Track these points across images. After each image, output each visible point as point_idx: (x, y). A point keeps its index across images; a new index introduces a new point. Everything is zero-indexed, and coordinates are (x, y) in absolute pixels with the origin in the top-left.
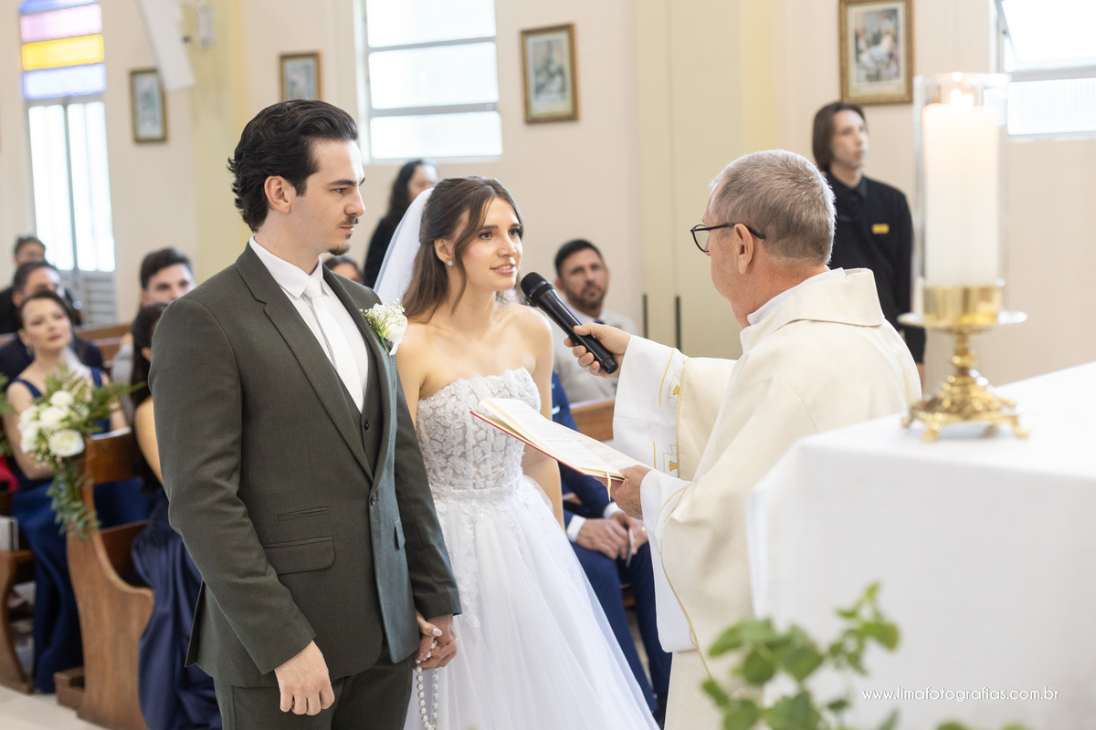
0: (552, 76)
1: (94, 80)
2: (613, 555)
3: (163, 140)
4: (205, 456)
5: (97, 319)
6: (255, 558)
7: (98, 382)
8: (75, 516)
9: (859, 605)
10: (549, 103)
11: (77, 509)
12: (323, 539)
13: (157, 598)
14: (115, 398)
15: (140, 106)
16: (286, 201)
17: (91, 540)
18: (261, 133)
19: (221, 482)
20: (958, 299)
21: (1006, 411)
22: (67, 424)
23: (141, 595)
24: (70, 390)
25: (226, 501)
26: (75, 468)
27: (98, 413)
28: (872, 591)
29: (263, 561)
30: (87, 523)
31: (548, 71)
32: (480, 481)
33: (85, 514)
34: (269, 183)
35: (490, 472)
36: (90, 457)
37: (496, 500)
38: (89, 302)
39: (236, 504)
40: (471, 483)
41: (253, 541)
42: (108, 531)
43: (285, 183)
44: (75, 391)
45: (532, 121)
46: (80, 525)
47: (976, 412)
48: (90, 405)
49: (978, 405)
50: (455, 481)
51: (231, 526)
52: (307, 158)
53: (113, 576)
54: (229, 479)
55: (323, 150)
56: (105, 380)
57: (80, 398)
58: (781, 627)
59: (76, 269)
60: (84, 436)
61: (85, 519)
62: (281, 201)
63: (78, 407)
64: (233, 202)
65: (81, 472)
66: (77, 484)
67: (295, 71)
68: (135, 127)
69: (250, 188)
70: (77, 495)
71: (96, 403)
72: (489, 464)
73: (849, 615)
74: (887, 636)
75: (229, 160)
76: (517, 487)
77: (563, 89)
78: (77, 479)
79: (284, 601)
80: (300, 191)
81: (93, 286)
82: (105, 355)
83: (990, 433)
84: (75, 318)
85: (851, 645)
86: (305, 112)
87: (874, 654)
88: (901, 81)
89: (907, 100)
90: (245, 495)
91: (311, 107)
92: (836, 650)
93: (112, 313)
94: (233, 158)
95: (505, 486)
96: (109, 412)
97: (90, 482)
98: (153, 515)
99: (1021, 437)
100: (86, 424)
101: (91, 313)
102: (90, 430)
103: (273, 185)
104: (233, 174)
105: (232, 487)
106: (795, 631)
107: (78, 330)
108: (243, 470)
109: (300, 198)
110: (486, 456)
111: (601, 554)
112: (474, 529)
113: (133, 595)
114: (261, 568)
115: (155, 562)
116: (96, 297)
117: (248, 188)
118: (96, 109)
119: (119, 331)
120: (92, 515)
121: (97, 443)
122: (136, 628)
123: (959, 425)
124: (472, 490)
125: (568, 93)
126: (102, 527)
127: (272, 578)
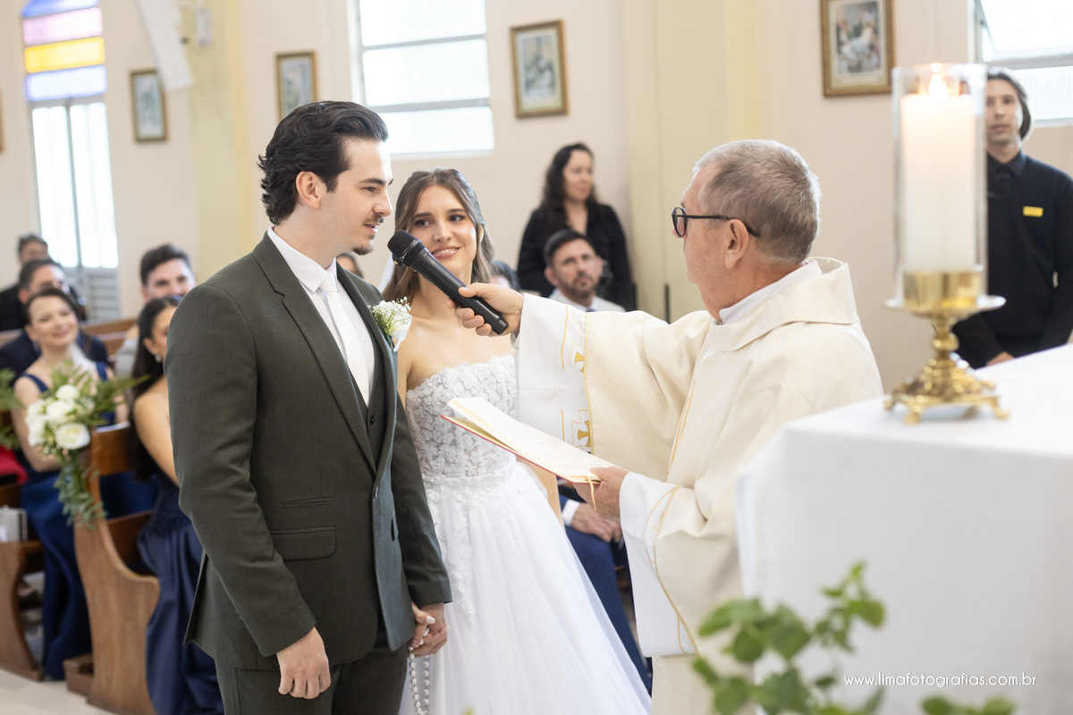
0: (541, 71)
1: (95, 81)
2: (607, 538)
3: (163, 139)
4: (221, 441)
5: (101, 315)
6: (262, 543)
7: (103, 376)
8: (82, 507)
9: (845, 584)
10: (539, 98)
11: (84, 501)
12: (326, 528)
13: (163, 586)
14: (119, 391)
15: (140, 106)
16: (317, 197)
17: (98, 529)
18: (295, 130)
19: (235, 467)
20: (938, 284)
21: (986, 393)
22: (73, 417)
23: (146, 583)
24: (76, 384)
25: (239, 486)
26: (81, 460)
27: (103, 407)
28: (858, 570)
29: (271, 547)
30: (93, 514)
31: (538, 66)
32: (472, 468)
33: (92, 505)
34: (301, 179)
35: (481, 458)
36: (96, 449)
37: (489, 487)
38: (93, 298)
39: (249, 490)
40: (463, 470)
41: (262, 526)
42: (114, 521)
43: (316, 179)
44: (81, 384)
45: (523, 115)
46: (87, 516)
47: (957, 395)
48: (95, 399)
49: (959, 388)
50: (448, 469)
51: (243, 511)
52: (339, 156)
53: (120, 565)
54: (241, 465)
55: (355, 148)
56: (110, 374)
57: (85, 391)
58: (769, 606)
59: (80, 267)
60: (90, 429)
61: (91, 510)
62: (312, 196)
63: (84, 400)
64: (261, 196)
65: (88, 464)
66: (84, 476)
67: (292, 70)
68: (136, 126)
69: (281, 183)
70: (84, 486)
71: (101, 396)
72: (481, 451)
73: (835, 593)
74: (872, 613)
75: (260, 157)
76: (510, 473)
77: (552, 84)
78: (83, 471)
79: (289, 587)
80: (331, 187)
81: (98, 282)
82: (109, 349)
83: (970, 414)
84: (81, 314)
85: (837, 623)
86: (340, 111)
87: (860, 632)
88: (882, 72)
89: (885, 91)
90: (257, 481)
91: (345, 108)
92: (823, 628)
93: (116, 309)
94: (264, 154)
95: (497, 472)
96: (113, 405)
97: (96, 474)
98: (158, 504)
99: (1001, 417)
100: (91, 417)
101: (95, 308)
102: (95, 423)
103: (305, 181)
104: (262, 171)
105: (245, 472)
106: (783, 611)
107: (84, 326)
108: (254, 458)
109: (330, 194)
110: (477, 443)
111: (595, 537)
112: (467, 516)
113: (139, 583)
114: (269, 554)
115: (160, 551)
116: (99, 293)
117: (278, 183)
118: (98, 110)
119: (125, 326)
120: (99, 506)
121: (103, 436)
122: (143, 615)
123: (941, 407)
124: (464, 477)
125: (558, 88)
126: (109, 517)
127: (278, 563)
